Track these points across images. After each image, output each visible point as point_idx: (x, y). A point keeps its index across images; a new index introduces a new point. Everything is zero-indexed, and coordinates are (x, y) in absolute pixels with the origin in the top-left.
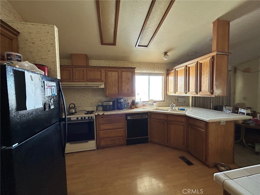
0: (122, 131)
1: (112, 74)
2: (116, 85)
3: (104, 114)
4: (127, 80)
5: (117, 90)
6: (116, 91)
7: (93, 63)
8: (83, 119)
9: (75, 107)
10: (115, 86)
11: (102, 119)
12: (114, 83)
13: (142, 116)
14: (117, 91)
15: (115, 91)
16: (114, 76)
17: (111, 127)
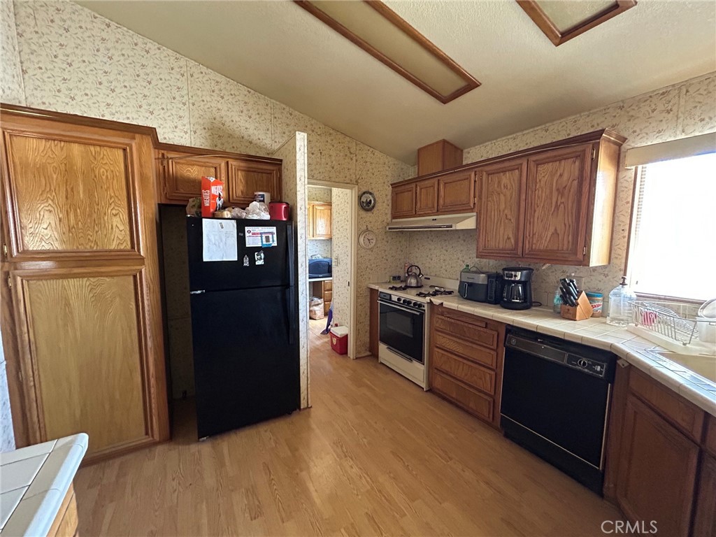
0: (488, 377)
1: (499, 182)
2: (509, 217)
3: (442, 303)
4: (555, 194)
5: (511, 236)
6: (509, 238)
7: (473, 155)
8: (402, 302)
9: (420, 273)
10: (506, 221)
11: (440, 317)
12: (506, 211)
13: (570, 359)
14: (513, 241)
15: (506, 237)
16: (506, 187)
17: (460, 350)
